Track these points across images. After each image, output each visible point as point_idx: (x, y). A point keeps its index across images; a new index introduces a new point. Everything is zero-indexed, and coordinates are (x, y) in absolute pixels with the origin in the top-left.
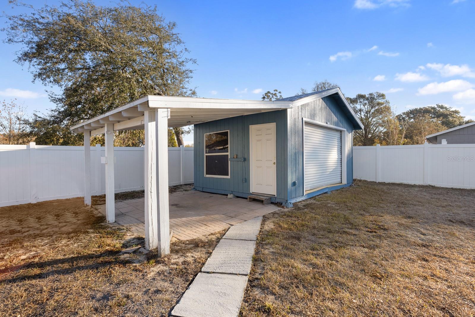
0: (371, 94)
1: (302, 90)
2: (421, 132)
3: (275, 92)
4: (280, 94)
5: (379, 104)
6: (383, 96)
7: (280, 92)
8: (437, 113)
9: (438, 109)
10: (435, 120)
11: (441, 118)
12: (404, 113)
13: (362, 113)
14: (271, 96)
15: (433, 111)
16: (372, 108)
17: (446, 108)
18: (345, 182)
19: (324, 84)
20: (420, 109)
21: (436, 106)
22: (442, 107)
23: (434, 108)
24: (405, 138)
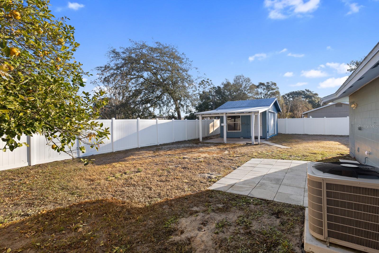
0: (268, 83)
1: (226, 80)
2: (297, 107)
3: (208, 80)
4: (211, 82)
5: (273, 89)
6: (275, 84)
7: (211, 81)
8: (306, 95)
9: (306, 92)
10: (304, 99)
11: (308, 99)
12: (286, 94)
13: (262, 95)
14: (205, 83)
15: (303, 93)
16: (268, 91)
17: (310, 92)
18: (276, 133)
19: (240, 76)
20: (296, 92)
21: (305, 90)
22: (308, 91)
23: (304, 92)
24: (290, 112)
